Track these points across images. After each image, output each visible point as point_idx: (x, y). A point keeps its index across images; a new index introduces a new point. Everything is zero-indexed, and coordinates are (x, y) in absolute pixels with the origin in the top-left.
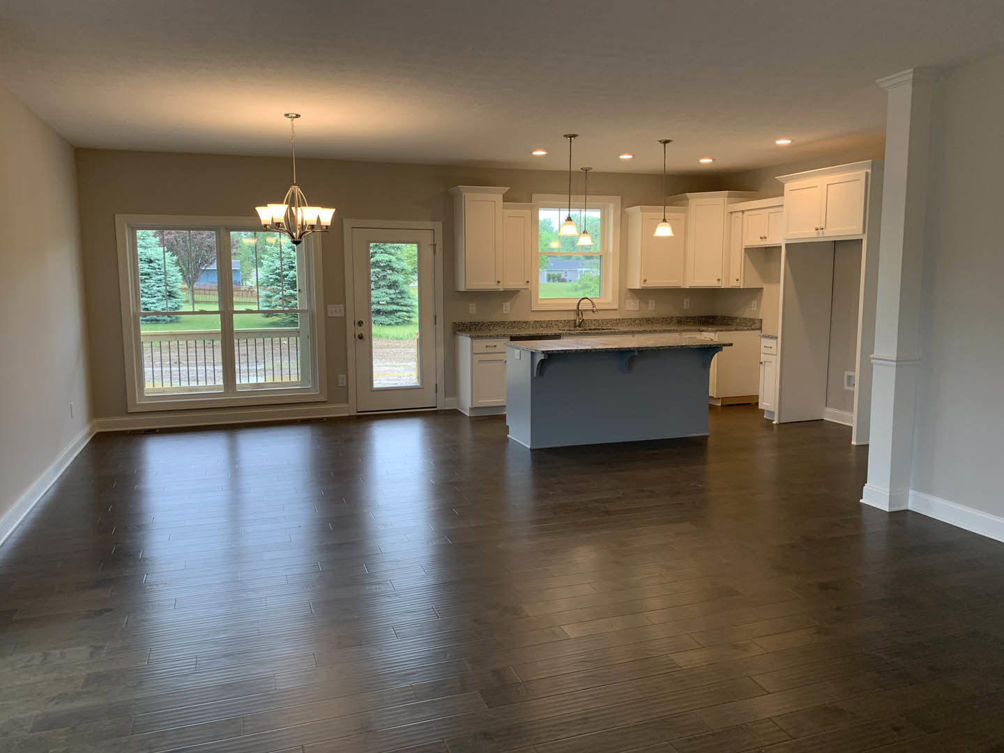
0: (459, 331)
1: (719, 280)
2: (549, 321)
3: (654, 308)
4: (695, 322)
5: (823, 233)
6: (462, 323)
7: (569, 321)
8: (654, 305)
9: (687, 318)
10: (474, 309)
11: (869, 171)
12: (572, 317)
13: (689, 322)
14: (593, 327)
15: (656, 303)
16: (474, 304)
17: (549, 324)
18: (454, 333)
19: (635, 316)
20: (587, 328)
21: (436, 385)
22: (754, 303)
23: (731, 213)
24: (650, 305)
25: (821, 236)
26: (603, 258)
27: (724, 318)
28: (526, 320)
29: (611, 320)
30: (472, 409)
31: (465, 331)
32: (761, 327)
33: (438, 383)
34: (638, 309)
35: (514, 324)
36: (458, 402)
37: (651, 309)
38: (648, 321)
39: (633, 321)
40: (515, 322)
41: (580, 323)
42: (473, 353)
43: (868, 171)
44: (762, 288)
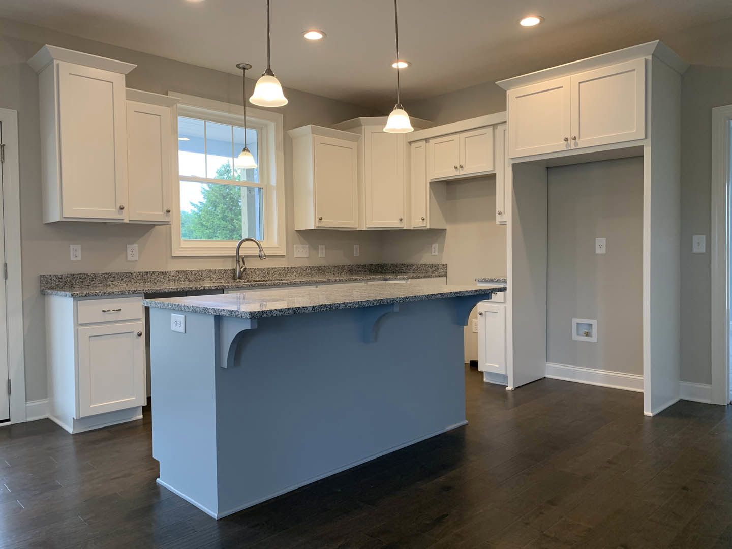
0: (52, 288)
1: (401, 220)
2: (198, 271)
3: (324, 256)
4: (365, 271)
5: (576, 144)
6: (56, 276)
7: (226, 271)
8: (324, 251)
9: (359, 266)
10: (79, 252)
11: (650, 58)
12: (230, 265)
13: (360, 271)
14: (257, 279)
15: (326, 249)
16: (79, 247)
17: (199, 275)
18: (43, 293)
19: (306, 264)
20: (252, 279)
21: (9, 381)
22: (435, 246)
23: (410, 143)
24: (320, 251)
25: (573, 147)
26: (263, 191)
27: (396, 266)
28: (164, 270)
29: (278, 270)
30: (78, 421)
31: (62, 289)
32: (447, 273)
33: (11, 378)
34: (307, 255)
35: (144, 276)
36: (52, 407)
37: (321, 256)
38: (320, 270)
39: (304, 270)
40: (147, 273)
41: (241, 273)
42: (78, 324)
43: (647, 58)
44: (446, 229)
